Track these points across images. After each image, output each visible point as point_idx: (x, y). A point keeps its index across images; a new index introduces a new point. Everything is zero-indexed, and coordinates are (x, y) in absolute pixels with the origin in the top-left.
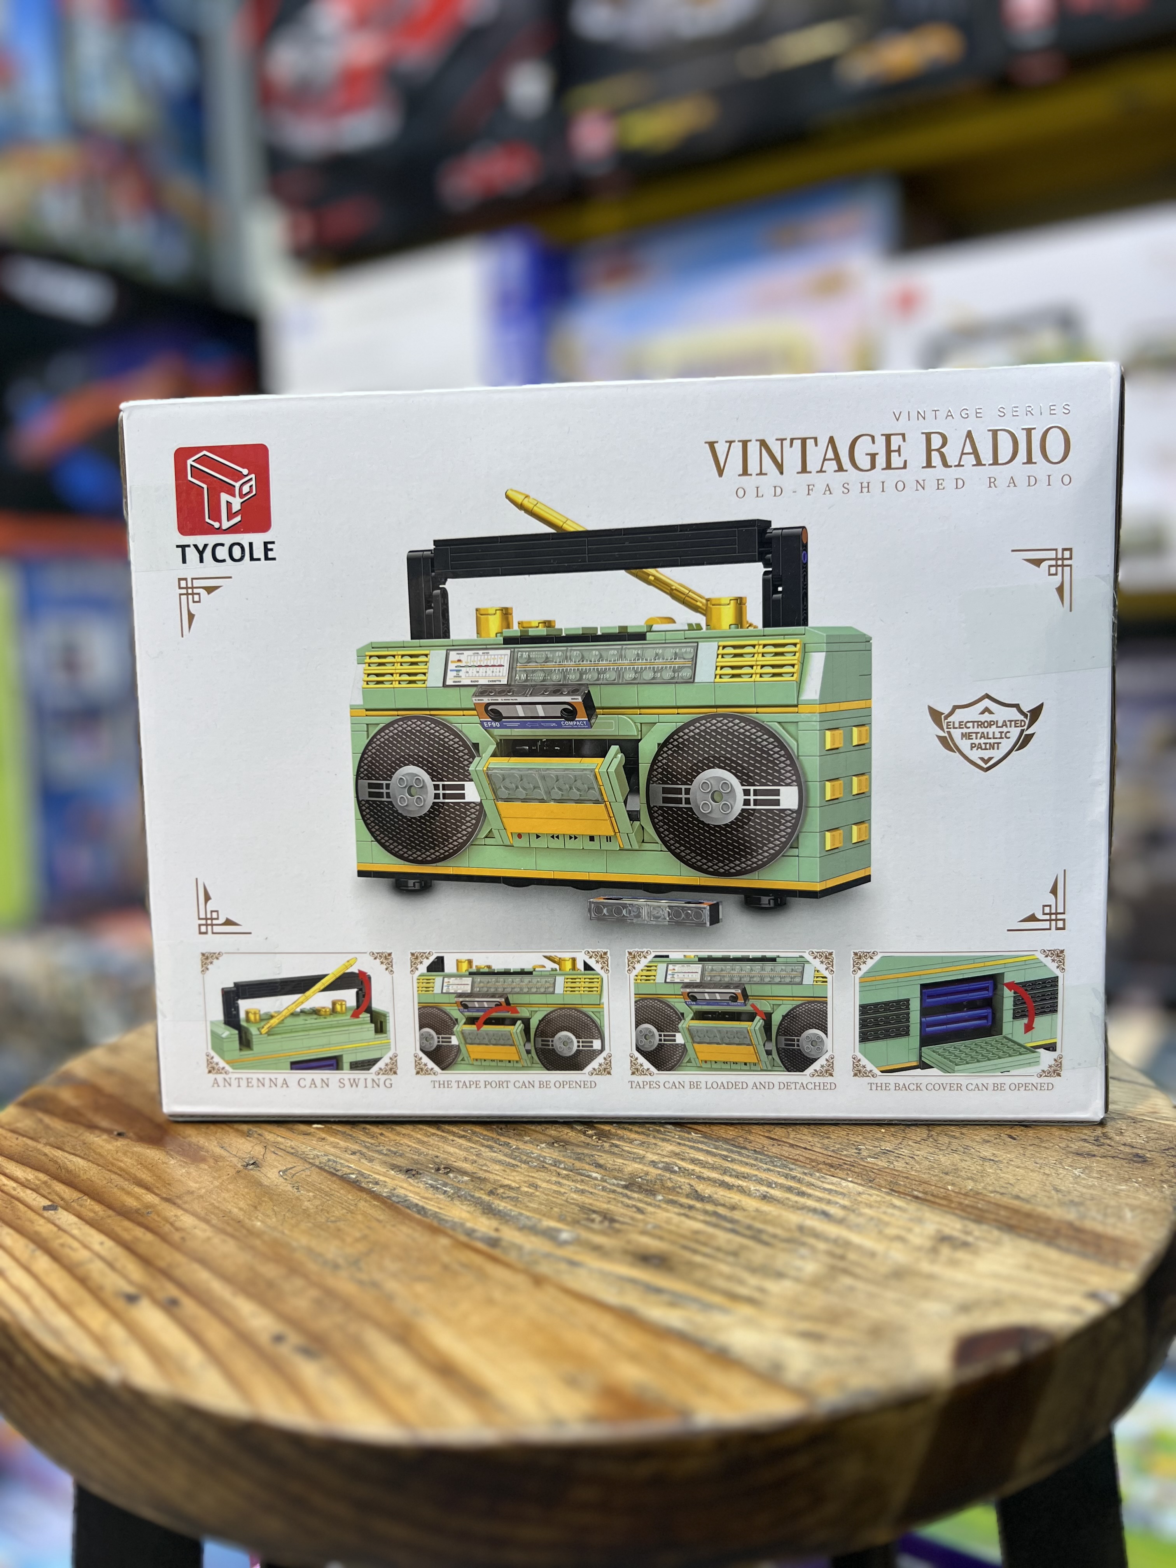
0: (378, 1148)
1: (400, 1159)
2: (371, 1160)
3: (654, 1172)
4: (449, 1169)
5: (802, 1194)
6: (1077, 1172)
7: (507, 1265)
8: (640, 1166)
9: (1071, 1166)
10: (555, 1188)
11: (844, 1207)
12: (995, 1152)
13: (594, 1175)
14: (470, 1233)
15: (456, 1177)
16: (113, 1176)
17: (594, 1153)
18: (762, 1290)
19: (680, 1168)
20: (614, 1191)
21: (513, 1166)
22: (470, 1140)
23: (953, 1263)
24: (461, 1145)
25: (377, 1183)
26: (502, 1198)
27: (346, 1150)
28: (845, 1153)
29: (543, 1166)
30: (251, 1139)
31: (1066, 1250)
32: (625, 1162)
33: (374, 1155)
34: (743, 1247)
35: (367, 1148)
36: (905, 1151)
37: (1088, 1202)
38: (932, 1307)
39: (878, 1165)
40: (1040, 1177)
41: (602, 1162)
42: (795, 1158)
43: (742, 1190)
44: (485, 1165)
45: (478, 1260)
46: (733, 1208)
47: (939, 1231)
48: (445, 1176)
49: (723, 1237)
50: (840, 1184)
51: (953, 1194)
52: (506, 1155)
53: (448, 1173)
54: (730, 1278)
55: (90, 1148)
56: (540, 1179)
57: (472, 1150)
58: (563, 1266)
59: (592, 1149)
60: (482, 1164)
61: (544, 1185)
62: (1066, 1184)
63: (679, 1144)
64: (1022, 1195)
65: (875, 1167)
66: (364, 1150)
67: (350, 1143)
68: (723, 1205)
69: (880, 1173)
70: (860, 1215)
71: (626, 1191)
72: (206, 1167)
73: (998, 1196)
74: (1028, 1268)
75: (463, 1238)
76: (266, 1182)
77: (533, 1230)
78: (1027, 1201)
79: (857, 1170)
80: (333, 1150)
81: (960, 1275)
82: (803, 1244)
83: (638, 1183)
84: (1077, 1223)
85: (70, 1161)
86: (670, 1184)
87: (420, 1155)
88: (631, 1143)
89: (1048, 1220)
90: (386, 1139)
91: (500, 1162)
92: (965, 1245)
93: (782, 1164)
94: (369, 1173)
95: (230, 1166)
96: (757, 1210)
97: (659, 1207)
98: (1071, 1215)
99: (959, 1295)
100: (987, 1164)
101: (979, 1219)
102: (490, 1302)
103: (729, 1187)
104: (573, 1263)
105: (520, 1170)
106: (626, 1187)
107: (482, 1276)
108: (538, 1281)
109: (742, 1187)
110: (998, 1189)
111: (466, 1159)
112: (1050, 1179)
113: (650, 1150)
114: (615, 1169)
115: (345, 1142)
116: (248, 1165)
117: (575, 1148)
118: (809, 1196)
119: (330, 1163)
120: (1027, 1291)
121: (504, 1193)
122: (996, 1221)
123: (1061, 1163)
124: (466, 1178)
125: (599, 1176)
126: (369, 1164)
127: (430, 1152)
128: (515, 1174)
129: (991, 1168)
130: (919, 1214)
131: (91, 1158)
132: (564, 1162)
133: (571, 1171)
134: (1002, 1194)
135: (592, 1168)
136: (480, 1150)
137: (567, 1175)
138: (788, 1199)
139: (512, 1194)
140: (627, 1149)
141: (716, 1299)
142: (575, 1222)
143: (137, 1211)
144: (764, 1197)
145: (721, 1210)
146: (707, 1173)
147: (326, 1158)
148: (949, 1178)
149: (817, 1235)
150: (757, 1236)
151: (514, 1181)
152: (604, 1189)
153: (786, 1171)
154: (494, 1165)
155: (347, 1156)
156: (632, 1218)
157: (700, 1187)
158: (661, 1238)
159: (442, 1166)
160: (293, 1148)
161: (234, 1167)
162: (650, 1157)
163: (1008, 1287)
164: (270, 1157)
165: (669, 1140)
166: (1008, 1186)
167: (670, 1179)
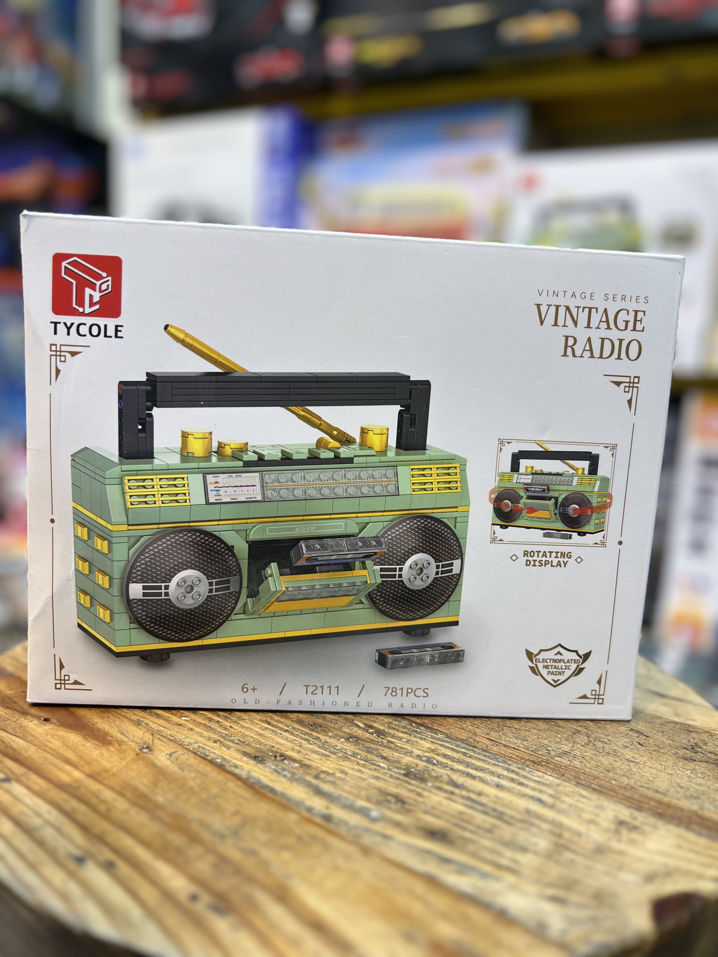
0: (231, 738)
1: (248, 748)
2: (228, 748)
3: (422, 764)
4: (284, 757)
5: (521, 784)
6: (688, 772)
7: (341, 837)
8: (411, 759)
9: (684, 768)
10: (358, 774)
11: (551, 796)
12: (634, 755)
13: (382, 765)
14: (310, 810)
15: (289, 764)
16: (48, 755)
17: (378, 747)
18: (516, 861)
19: (437, 761)
20: (398, 779)
21: (326, 755)
22: (292, 734)
23: (633, 842)
24: (287, 738)
25: (236, 767)
26: (326, 782)
27: (209, 739)
28: (540, 752)
29: (346, 756)
30: (141, 727)
31: (699, 834)
32: (401, 755)
33: (229, 744)
34: (495, 826)
35: (224, 738)
36: (577, 753)
37: (702, 797)
38: (628, 877)
39: (563, 763)
40: (667, 776)
41: (385, 755)
42: (510, 755)
43: (482, 780)
44: (307, 754)
45: (320, 833)
46: (480, 794)
47: (616, 817)
48: (282, 762)
49: (479, 818)
50: (544, 777)
51: (617, 788)
52: (319, 747)
53: (283, 760)
54: (492, 851)
55: (27, 731)
56: (346, 767)
57: (295, 742)
58: (379, 839)
59: (376, 744)
60: (305, 753)
61: (350, 772)
62: (684, 782)
63: (432, 742)
64: (660, 790)
65: (562, 764)
66: (222, 740)
67: (210, 733)
68: (473, 792)
69: (567, 769)
70: (563, 802)
71: (406, 779)
72: (114, 750)
73: (646, 791)
74: (679, 847)
75: (306, 814)
76: (159, 764)
77: (351, 808)
78: (664, 794)
79: (551, 766)
80: (200, 739)
81: (639, 852)
82: (532, 824)
83: (413, 772)
84: (700, 812)
85: (14, 741)
86: (434, 774)
87: (261, 745)
88: (400, 740)
89: (681, 810)
90: (235, 731)
91: (316, 752)
92: (635, 828)
93: (503, 760)
94: (229, 758)
95: (131, 749)
96: (496, 797)
97: (430, 791)
98: (694, 806)
99: (644, 868)
100: (631, 764)
101: (639, 809)
102: (337, 868)
103: (474, 777)
104: (386, 837)
105: (331, 759)
106: (406, 775)
107: (326, 847)
108: (366, 851)
109: (481, 777)
110: (644, 785)
111: (293, 749)
112: (674, 777)
113: (414, 746)
114: (395, 761)
115: (207, 732)
116: (143, 748)
117: (365, 743)
118: (527, 786)
119: (201, 749)
120: (684, 865)
121: (325, 778)
122: (649, 809)
123: (676, 766)
124: (297, 765)
125: (386, 766)
126: (228, 751)
127: (268, 743)
128: (328, 762)
129: (635, 768)
130: (600, 802)
131: (28, 739)
132: (359, 754)
133: (366, 761)
134: (648, 788)
135: (378, 759)
136: (301, 742)
137: (364, 765)
138: (513, 788)
139: (331, 778)
140: (399, 745)
141: (487, 868)
142: (378, 803)
143: (70, 785)
144: (498, 786)
145: (473, 796)
146: (457, 766)
147: (197, 745)
148: (611, 774)
149: (540, 817)
150: (500, 816)
151: (330, 768)
152: (391, 776)
153: (507, 766)
154: (313, 754)
155: (211, 744)
156: (416, 801)
157: (455, 777)
158: (438, 817)
159: (278, 754)
160: (172, 736)
161: (134, 750)
162: (417, 752)
163: (673, 863)
164: (157, 743)
165: (425, 739)
166: (649, 782)
167: (433, 770)
